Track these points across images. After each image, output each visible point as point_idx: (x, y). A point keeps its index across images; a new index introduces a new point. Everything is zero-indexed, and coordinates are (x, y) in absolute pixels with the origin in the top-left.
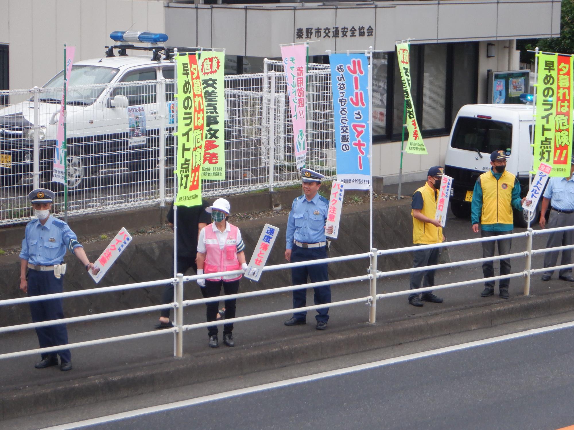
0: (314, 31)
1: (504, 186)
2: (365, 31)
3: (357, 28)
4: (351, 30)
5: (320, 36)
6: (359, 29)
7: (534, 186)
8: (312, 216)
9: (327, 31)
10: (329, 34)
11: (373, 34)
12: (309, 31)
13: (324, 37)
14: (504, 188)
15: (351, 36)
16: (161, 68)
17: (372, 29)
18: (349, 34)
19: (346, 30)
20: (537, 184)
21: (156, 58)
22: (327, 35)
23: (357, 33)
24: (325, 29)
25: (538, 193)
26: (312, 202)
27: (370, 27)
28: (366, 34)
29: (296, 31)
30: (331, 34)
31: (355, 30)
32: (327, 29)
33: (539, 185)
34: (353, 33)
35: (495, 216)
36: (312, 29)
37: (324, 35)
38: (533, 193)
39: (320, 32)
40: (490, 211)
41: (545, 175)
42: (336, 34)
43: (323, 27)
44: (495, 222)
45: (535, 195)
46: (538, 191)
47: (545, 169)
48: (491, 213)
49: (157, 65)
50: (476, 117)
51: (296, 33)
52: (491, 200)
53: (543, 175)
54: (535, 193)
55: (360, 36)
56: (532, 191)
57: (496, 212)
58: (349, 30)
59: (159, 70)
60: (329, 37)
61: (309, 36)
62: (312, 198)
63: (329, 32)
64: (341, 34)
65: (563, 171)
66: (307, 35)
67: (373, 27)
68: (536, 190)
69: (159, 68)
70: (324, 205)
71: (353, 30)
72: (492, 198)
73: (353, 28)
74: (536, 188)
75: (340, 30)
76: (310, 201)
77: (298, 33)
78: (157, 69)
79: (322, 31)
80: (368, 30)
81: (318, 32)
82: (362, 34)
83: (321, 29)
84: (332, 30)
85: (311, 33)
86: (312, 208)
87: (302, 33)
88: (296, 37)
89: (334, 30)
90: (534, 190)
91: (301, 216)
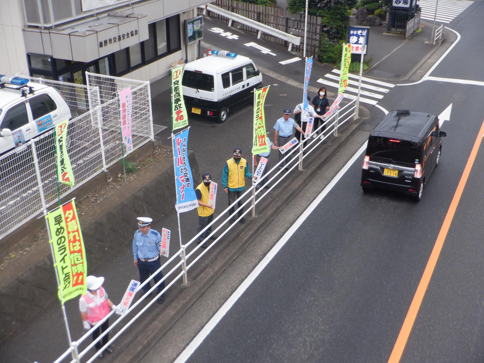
0: (108, 41)
1: (242, 167)
2: (134, 33)
3: (129, 33)
4: (127, 35)
5: (112, 43)
6: (131, 33)
7: (258, 170)
8: (148, 245)
9: (115, 39)
10: (116, 40)
11: (138, 33)
12: (106, 42)
13: (114, 43)
14: (242, 169)
15: (127, 38)
16: (28, 101)
17: (137, 31)
18: (126, 37)
19: (124, 35)
20: (260, 168)
21: (24, 94)
22: (115, 41)
23: (130, 35)
24: (114, 38)
25: (260, 173)
26: (147, 236)
27: (136, 30)
28: (134, 34)
29: (99, 44)
30: (117, 40)
31: (129, 34)
32: (115, 38)
33: (261, 169)
34: (128, 36)
35: (237, 184)
36: (107, 40)
37: (114, 41)
38: (258, 173)
39: (112, 41)
40: (235, 181)
41: (264, 164)
42: (120, 39)
43: (112, 38)
44: (237, 187)
45: (259, 174)
46: (260, 172)
47: (264, 161)
48: (235, 182)
49: (25, 100)
50: (194, 71)
51: (99, 45)
52: (235, 176)
53: (262, 164)
54: (259, 173)
55: (131, 36)
56: (257, 172)
57: (238, 182)
58: (126, 35)
59: (27, 102)
60: (116, 42)
61: (106, 44)
62: (147, 234)
63: (116, 39)
64: (122, 38)
65: (265, 149)
66: (105, 44)
67: (137, 30)
68: (259, 172)
69: (26, 101)
70: (155, 237)
71: (128, 34)
72: (235, 175)
73: (128, 33)
74: (259, 171)
75: (121, 36)
76: (146, 236)
77: (100, 45)
78: (25, 102)
79: (112, 40)
80: (135, 32)
81: (110, 41)
82: (132, 35)
83: (112, 39)
84: (117, 38)
85: (107, 43)
86: (147, 240)
87: (102, 44)
88: (99, 47)
89: (118, 37)
90: (258, 171)
91: (141, 244)
